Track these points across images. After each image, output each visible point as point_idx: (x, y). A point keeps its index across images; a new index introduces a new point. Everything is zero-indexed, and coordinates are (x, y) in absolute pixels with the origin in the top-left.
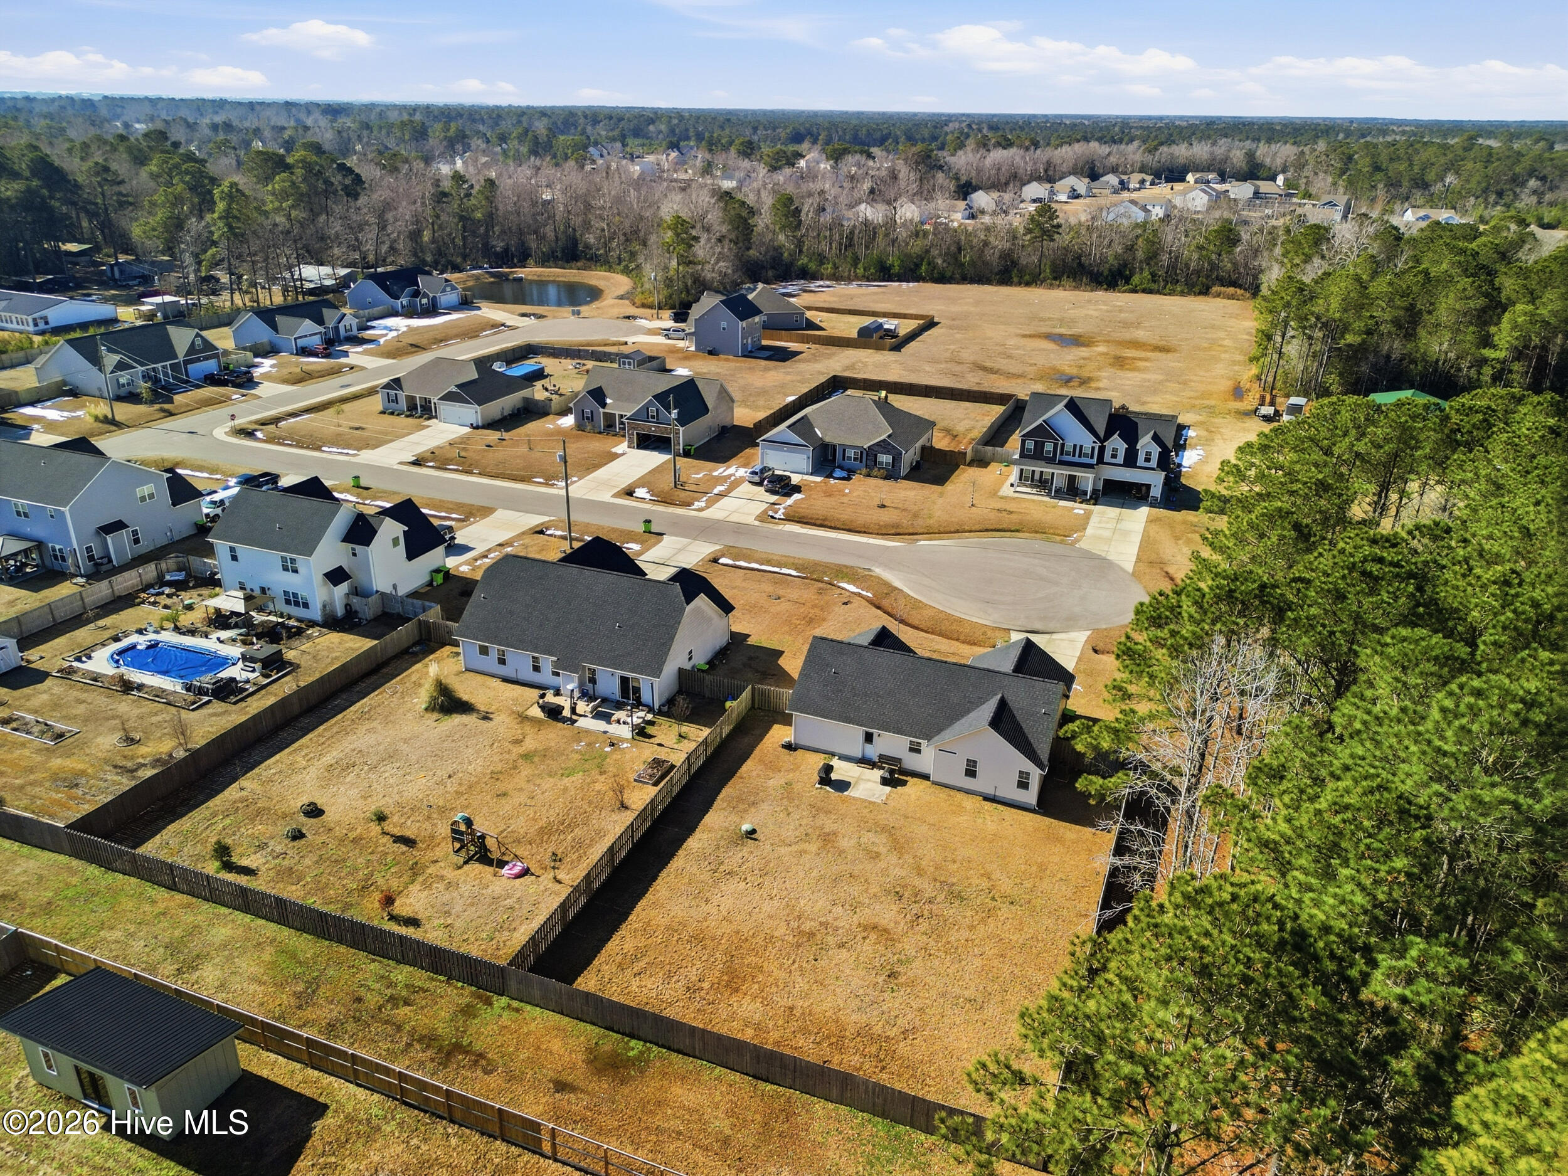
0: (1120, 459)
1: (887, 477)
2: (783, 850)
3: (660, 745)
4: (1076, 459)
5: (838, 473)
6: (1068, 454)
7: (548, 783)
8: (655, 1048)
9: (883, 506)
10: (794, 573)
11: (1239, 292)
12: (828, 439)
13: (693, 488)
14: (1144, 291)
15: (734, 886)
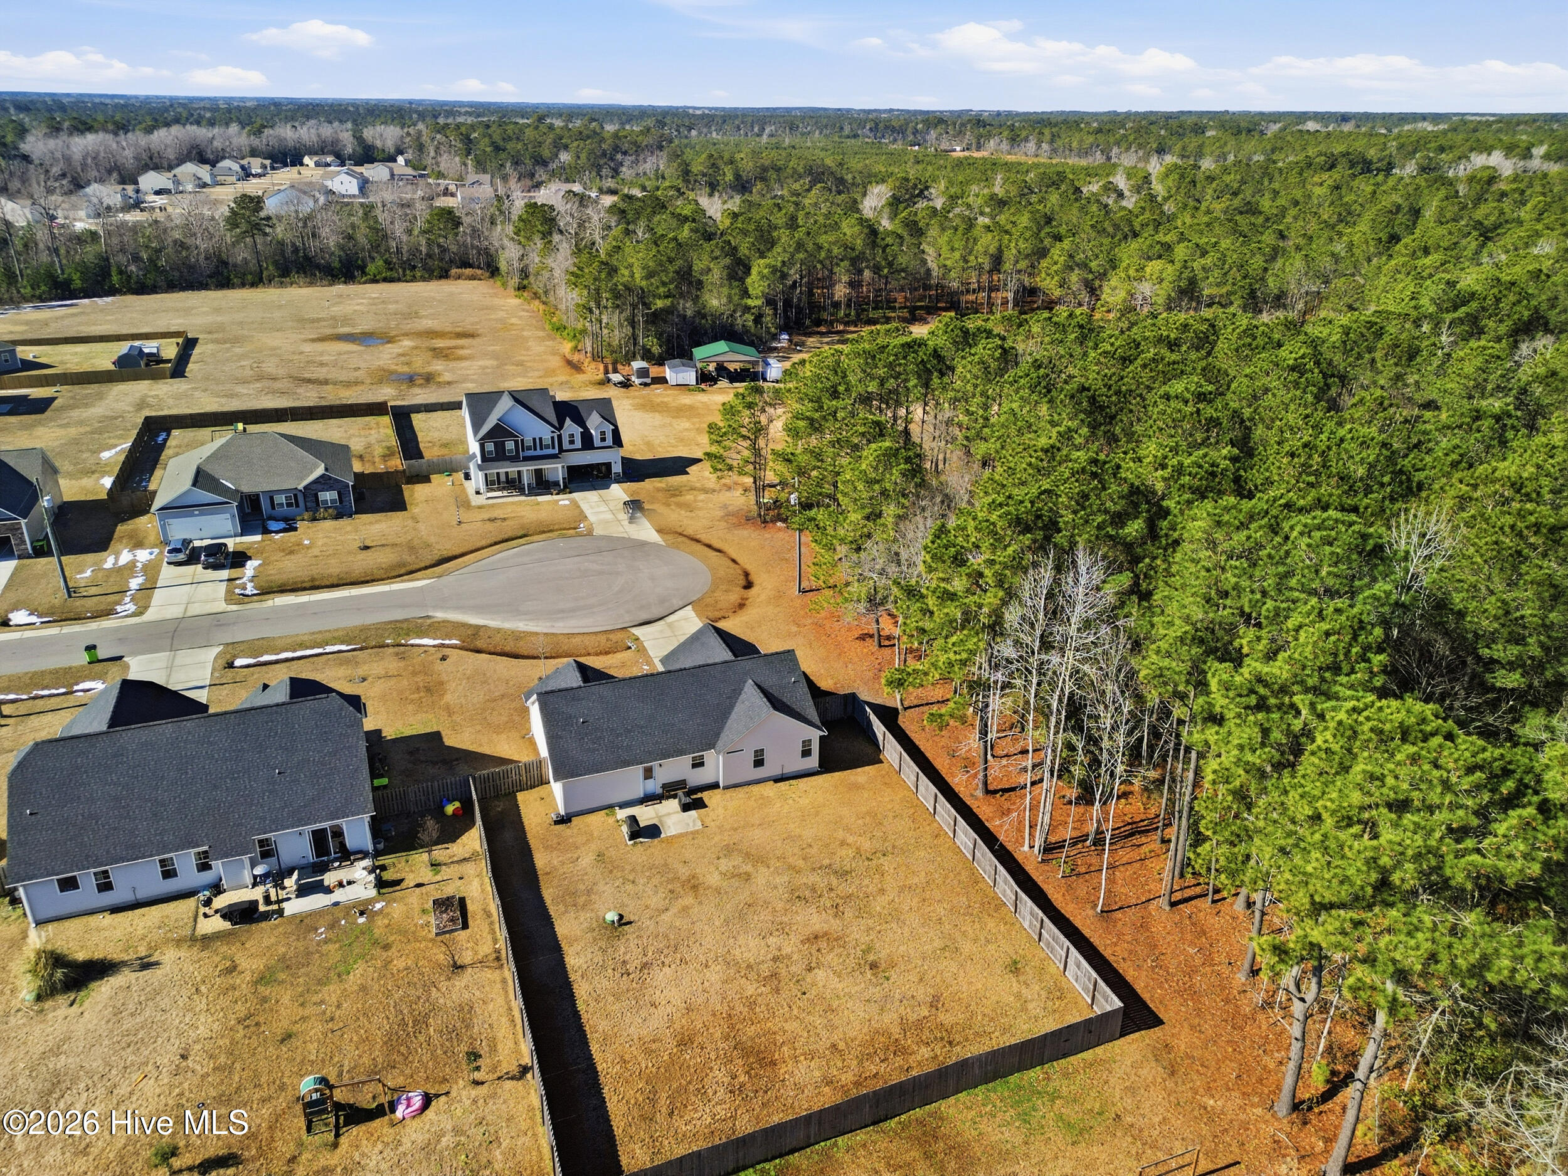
0: (578, 444)
1: (339, 516)
2: (666, 917)
3: (419, 885)
4: (539, 452)
5: (273, 525)
6: (529, 448)
7: (331, 993)
8: (767, 1166)
9: (367, 548)
10: (344, 647)
11: (479, 272)
12: (246, 488)
13: (93, 591)
14: (385, 280)
15: (661, 976)
